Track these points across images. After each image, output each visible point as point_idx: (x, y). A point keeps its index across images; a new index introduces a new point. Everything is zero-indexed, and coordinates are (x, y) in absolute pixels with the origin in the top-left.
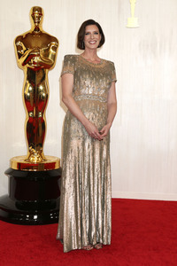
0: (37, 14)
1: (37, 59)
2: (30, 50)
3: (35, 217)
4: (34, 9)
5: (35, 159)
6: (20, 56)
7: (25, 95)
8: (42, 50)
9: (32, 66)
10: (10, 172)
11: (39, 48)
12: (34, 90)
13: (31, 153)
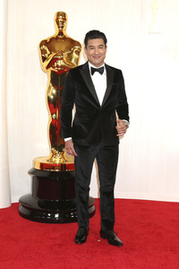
0: (61, 19)
1: (60, 63)
2: (54, 54)
3: (57, 216)
4: (58, 14)
5: (58, 160)
6: (44, 59)
7: (49, 98)
8: (65, 54)
9: (56, 70)
10: (33, 172)
11: (62, 53)
12: (57, 93)
13: (54, 154)
